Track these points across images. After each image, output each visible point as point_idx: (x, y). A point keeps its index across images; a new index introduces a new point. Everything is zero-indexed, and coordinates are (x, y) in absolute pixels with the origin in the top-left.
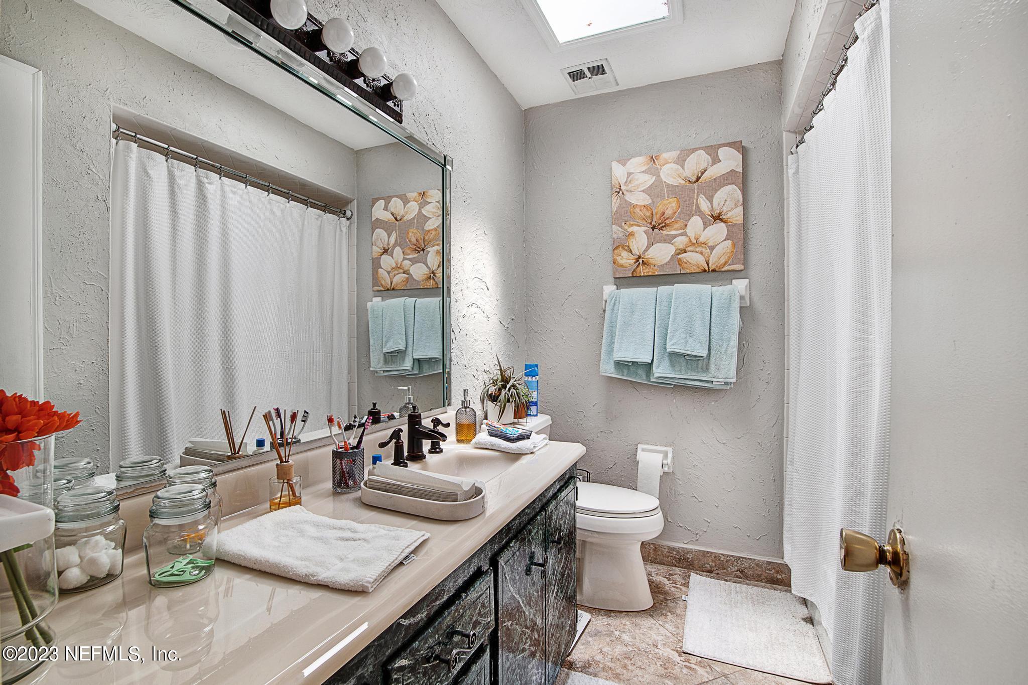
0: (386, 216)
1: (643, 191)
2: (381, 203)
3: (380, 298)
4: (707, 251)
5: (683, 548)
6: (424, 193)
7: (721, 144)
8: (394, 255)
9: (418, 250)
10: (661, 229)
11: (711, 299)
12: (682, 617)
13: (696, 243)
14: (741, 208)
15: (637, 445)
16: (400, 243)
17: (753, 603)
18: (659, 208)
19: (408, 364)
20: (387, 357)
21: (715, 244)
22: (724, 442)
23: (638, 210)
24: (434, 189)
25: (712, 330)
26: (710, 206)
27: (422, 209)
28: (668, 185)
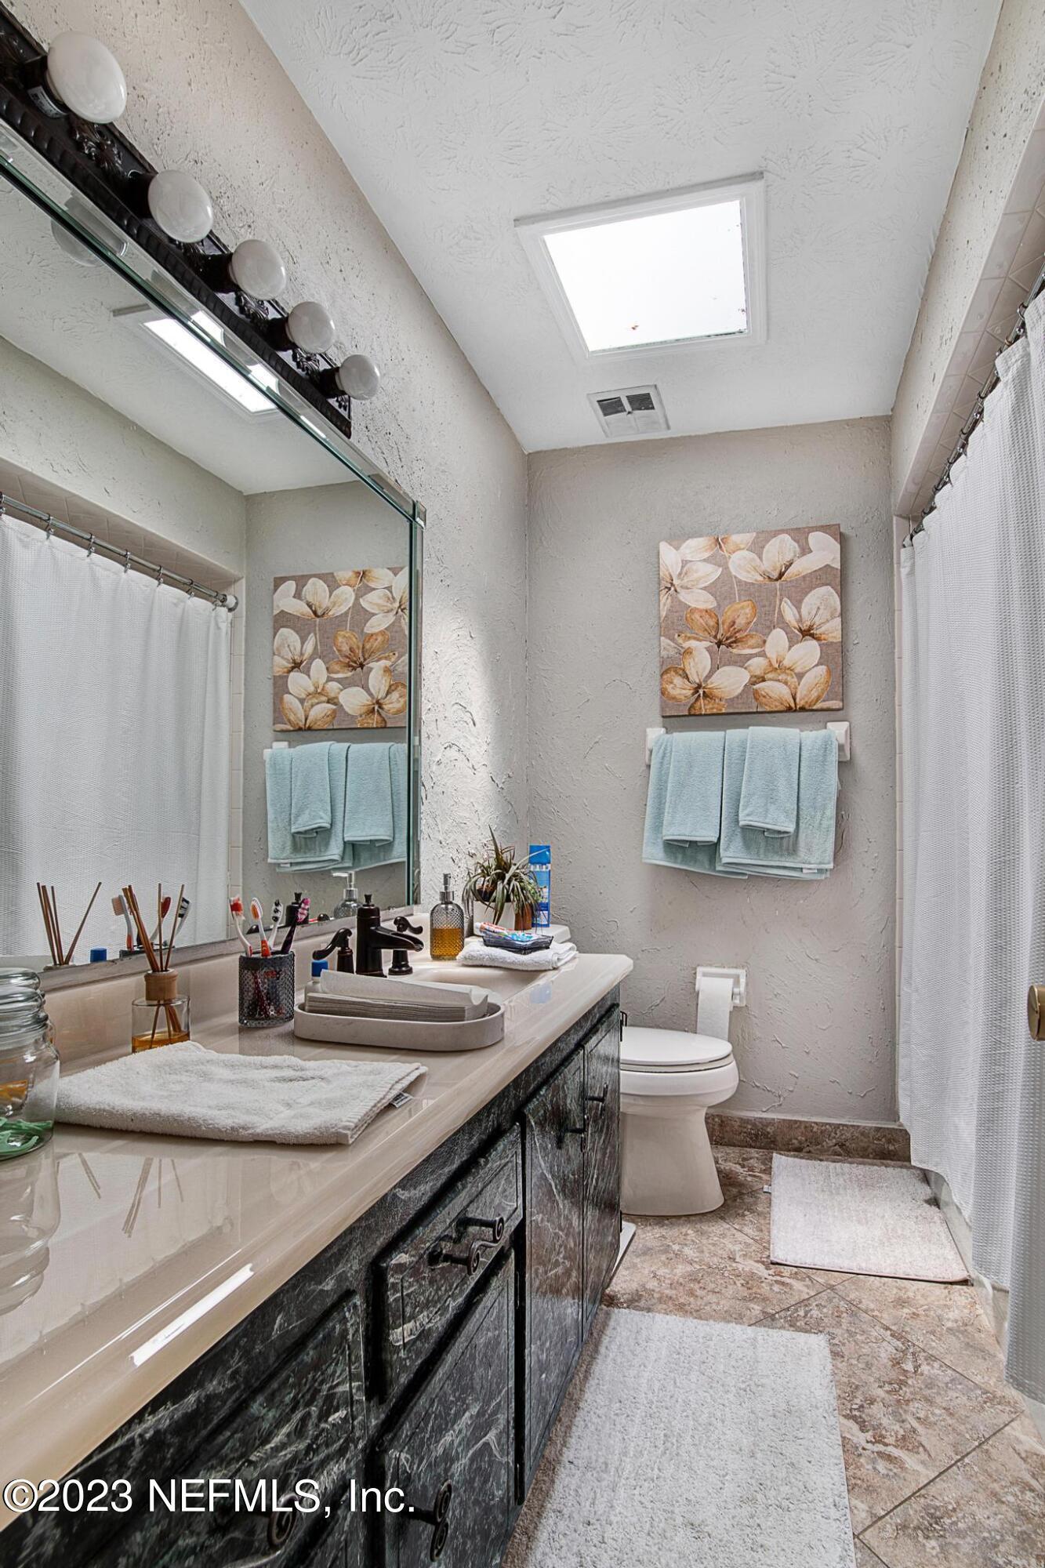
0: (298, 608)
1: (705, 588)
2: (291, 586)
3: (286, 743)
4: (793, 680)
5: (761, 1118)
6: (364, 573)
7: (812, 527)
8: (311, 674)
9: (352, 666)
10: (729, 646)
11: (800, 749)
12: (766, 1215)
13: (779, 669)
14: (839, 619)
15: (695, 969)
16: (322, 653)
17: (860, 1186)
18: (727, 615)
19: (335, 851)
20: (297, 840)
21: (804, 670)
22: (817, 957)
23: (697, 616)
24: (383, 568)
25: (801, 795)
26: (798, 615)
27: (361, 600)
28: (739, 582)
